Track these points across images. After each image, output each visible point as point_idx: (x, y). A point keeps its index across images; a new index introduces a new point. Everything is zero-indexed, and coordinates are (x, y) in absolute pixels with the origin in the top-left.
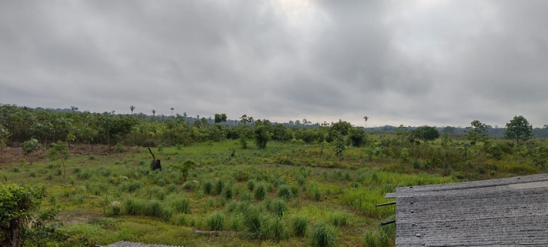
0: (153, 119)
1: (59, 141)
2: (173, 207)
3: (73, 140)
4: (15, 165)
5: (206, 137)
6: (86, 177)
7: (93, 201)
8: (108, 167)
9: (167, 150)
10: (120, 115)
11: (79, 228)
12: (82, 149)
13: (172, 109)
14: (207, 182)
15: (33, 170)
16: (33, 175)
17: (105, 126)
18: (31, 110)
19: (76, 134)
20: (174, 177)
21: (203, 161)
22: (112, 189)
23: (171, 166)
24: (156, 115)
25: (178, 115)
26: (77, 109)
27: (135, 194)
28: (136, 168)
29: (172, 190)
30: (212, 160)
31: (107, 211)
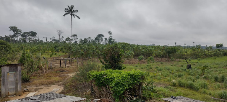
0: (185, 47)
1: (151, 56)
2: (199, 85)
3: (155, 56)
4: (136, 65)
5: (212, 55)
6: (160, 70)
7: (164, 79)
8: (168, 67)
9: (192, 61)
10: (171, 46)
11: (161, 89)
12: (158, 60)
13: (194, 43)
14: (215, 76)
15: (142, 67)
16: (142, 68)
17: (166, 51)
18: (140, 46)
19: (155, 54)
20: (198, 73)
21: (212, 66)
22: (171, 75)
23: (196, 68)
24: (186, 46)
25: (196, 45)
26: (154, 45)
27: (181, 78)
28: (180, 68)
29: (198, 78)
30: (216, 66)
31: (171, 84)
